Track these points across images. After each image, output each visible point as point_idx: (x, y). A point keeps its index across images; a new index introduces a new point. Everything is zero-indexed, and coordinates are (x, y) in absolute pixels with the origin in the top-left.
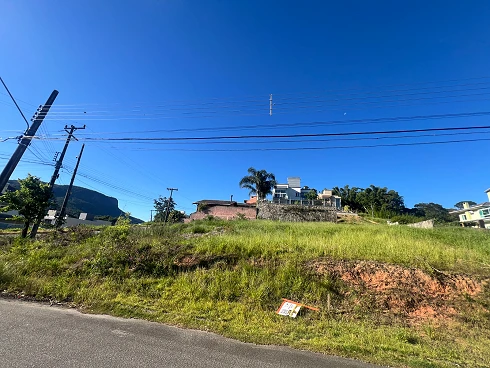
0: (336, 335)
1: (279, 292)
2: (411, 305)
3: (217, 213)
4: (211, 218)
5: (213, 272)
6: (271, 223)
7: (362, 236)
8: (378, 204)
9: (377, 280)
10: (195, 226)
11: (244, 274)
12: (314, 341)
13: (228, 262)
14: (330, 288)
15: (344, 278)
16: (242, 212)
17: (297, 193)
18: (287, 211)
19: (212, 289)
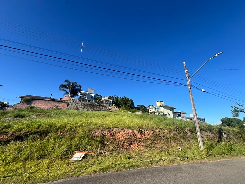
0: (100, 164)
1: (74, 148)
2: (131, 144)
3: (38, 105)
4: (32, 108)
5: (26, 143)
6: (76, 112)
7: (118, 117)
8: (126, 105)
9: (121, 136)
10: (16, 113)
11: (52, 141)
12: (89, 170)
13: (41, 136)
14: (101, 142)
15: (108, 137)
16: (57, 105)
17: (92, 97)
18: (85, 106)
19: (23, 155)
